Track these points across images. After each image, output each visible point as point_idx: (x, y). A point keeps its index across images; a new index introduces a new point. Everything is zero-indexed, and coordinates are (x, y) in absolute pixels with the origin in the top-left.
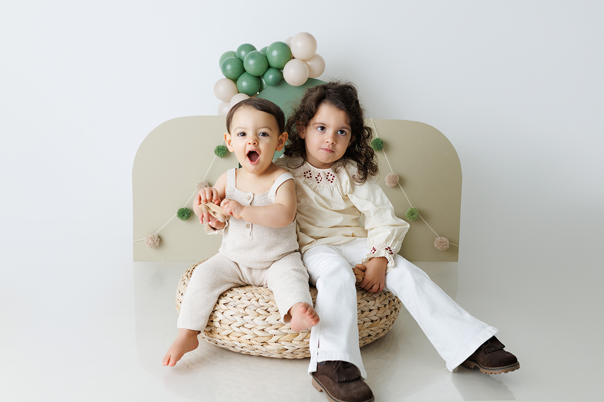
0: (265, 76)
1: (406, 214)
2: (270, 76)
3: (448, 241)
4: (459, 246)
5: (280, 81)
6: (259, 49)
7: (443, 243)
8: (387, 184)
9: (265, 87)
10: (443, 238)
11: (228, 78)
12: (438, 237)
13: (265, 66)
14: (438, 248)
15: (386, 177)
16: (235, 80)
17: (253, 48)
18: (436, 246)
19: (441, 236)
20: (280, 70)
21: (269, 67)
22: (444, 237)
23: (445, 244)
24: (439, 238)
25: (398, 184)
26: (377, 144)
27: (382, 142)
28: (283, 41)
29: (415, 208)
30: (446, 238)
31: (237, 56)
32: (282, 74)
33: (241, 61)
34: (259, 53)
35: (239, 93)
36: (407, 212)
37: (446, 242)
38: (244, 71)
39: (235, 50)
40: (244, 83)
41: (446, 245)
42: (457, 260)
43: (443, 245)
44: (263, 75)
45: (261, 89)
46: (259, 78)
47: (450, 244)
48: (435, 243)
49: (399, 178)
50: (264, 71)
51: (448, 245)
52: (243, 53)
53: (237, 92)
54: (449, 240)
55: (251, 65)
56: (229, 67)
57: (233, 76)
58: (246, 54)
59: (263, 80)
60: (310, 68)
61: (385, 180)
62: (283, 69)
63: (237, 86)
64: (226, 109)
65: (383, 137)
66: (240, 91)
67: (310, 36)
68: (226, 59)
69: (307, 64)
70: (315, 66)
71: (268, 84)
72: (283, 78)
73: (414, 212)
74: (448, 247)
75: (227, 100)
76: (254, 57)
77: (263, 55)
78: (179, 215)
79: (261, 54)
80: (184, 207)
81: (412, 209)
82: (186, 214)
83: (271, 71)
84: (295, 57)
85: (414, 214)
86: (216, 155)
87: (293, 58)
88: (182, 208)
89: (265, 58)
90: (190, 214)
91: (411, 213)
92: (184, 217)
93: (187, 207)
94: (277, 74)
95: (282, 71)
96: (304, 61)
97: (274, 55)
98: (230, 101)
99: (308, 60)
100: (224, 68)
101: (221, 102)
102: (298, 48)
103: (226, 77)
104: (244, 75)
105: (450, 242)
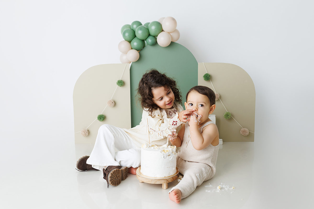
0: (147, 40)
1: (224, 116)
2: (150, 40)
3: (248, 130)
4: (255, 133)
5: (155, 43)
6: (143, 24)
9: (146, 45)
11: (126, 40)
12: (242, 128)
13: (147, 34)
16: (130, 42)
17: (140, 24)
18: (241, 133)
20: (155, 37)
21: (149, 35)
22: (246, 128)
24: (243, 129)
25: (219, 99)
26: (206, 77)
27: (209, 76)
28: (157, 20)
29: (229, 112)
31: (131, 28)
32: (156, 39)
33: (134, 32)
34: (143, 27)
35: (132, 49)
36: (225, 114)
37: (247, 131)
38: (135, 36)
39: (130, 24)
41: (247, 132)
42: (253, 141)
43: (246, 133)
44: (146, 39)
45: (144, 46)
46: (143, 41)
47: (249, 132)
48: (241, 131)
49: (220, 95)
50: (147, 37)
51: (248, 133)
52: (135, 26)
54: (249, 130)
55: (140, 34)
56: (127, 34)
57: (129, 39)
58: (137, 27)
59: (145, 42)
60: (172, 37)
62: (157, 36)
63: (131, 45)
64: (125, 57)
65: (210, 73)
66: (132, 48)
67: (174, 19)
68: (125, 30)
69: (170, 34)
70: (175, 35)
71: (148, 44)
72: (157, 42)
73: (229, 115)
74: (248, 134)
75: (125, 53)
76: (141, 29)
77: (146, 28)
78: (98, 119)
79: (145, 28)
80: (101, 114)
81: (227, 112)
82: (102, 118)
83: (150, 37)
84: (164, 30)
85: (228, 115)
86: (117, 86)
87: (163, 31)
88: (100, 114)
89: (147, 30)
90: (104, 118)
91: (227, 115)
92: (101, 120)
93: (102, 114)
94: (154, 40)
95: (156, 37)
96: (169, 33)
97: (153, 29)
98: (127, 54)
99: (172, 32)
100: (124, 34)
101: (122, 53)
102: (166, 26)
103: (124, 40)
104: (135, 39)
105: (249, 131)
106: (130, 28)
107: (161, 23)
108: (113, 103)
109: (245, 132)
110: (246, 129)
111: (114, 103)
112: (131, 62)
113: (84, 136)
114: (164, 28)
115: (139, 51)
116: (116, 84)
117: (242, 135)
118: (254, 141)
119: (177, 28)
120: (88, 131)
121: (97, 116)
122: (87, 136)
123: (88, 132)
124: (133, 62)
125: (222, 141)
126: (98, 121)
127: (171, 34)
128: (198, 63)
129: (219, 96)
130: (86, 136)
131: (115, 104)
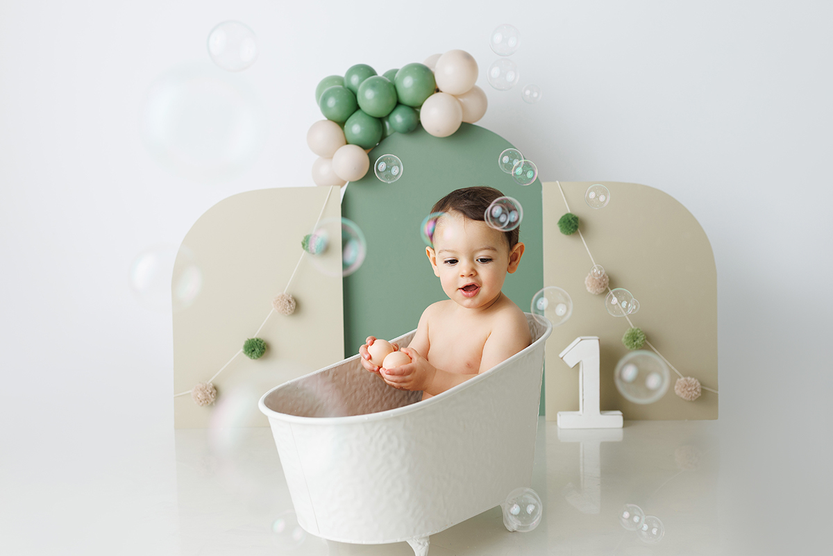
0: (391, 117)
1: (623, 340)
2: (399, 119)
3: (698, 384)
4: (719, 392)
5: (416, 128)
6: (380, 73)
7: (689, 386)
8: (589, 289)
9: (388, 133)
10: (689, 378)
11: (330, 119)
12: (680, 378)
13: (392, 102)
14: (683, 396)
15: (587, 278)
16: (342, 124)
17: (372, 72)
18: (678, 392)
19: (685, 376)
20: (415, 109)
21: (398, 103)
22: (692, 377)
23: (693, 388)
24: (683, 379)
25: (607, 289)
27: (576, 219)
28: (422, 61)
29: (638, 329)
30: (695, 378)
31: (346, 85)
32: (418, 115)
33: (353, 95)
34: (380, 79)
35: (347, 143)
36: (625, 335)
37: (696, 385)
38: (357, 108)
39: (343, 74)
40: (356, 127)
41: (695, 390)
43: (691, 391)
44: (388, 116)
45: (383, 137)
46: (380, 121)
47: (702, 389)
48: (676, 387)
49: (609, 277)
50: (390, 110)
51: (698, 390)
52: (355, 80)
53: (345, 143)
54: (700, 381)
55: (369, 99)
56: (332, 102)
57: (339, 116)
58: (361, 81)
59: (387, 124)
60: (464, 108)
61: (586, 282)
62: (420, 107)
63: (344, 133)
64: (325, 169)
65: (579, 211)
66: (349, 142)
67: (468, 58)
68: (327, 89)
69: (459, 101)
70: (472, 104)
71: (395, 131)
72: (419, 123)
73: (638, 335)
74: (700, 395)
75: (328, 156)
76: (373, 86)
77: (389, 83)
78: (246, 351)
79: (385, 82)
80: (255, 336)
81: (633, 330)
82: (258, 349)
83: (401, 110)
84: (441, 89)
85: (637, 338)
86: (304, 251)
87: (438, 91)
88: (250, 338)
89: (392, 89)
90: (264, 348)
91: (633, 338)
92: (255, 355)
93: (258, 337)
94: (411, 116)
95: (418, 110)
96: (456, 96)
97: (408, 86)
98: (332, 158)
99: (463, 95)
100: (323, 103)
101: (318, 157)
102: (447, 76)
103: (326, 119)
104: (357, 115)
105: (702, 384)
106: (343, 84)
107: (432, 70)
108: (289, 302)
109: (689, 389)
110: (693, 379)
111: (294, 304)
112: (345, 182)
113: (201, 404)
114: (440, 83)
115: (369, 151)
116: (301, 246)
117: (682, 398)
118: (717, 419)
119: (478, 84)
120: (215, 388)
121: (243, 344)
122: (212, 403)
123: (214, 391)
124: (350, 183)
125: (621, 418)
126: (247, 359)
127: (461, 100)
128: (543, 184)
129: (608, 280)
130: (210, 403)
131: (296, 306)
